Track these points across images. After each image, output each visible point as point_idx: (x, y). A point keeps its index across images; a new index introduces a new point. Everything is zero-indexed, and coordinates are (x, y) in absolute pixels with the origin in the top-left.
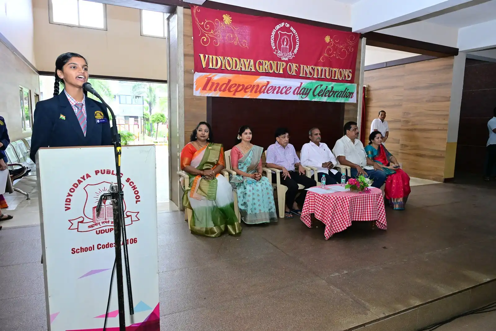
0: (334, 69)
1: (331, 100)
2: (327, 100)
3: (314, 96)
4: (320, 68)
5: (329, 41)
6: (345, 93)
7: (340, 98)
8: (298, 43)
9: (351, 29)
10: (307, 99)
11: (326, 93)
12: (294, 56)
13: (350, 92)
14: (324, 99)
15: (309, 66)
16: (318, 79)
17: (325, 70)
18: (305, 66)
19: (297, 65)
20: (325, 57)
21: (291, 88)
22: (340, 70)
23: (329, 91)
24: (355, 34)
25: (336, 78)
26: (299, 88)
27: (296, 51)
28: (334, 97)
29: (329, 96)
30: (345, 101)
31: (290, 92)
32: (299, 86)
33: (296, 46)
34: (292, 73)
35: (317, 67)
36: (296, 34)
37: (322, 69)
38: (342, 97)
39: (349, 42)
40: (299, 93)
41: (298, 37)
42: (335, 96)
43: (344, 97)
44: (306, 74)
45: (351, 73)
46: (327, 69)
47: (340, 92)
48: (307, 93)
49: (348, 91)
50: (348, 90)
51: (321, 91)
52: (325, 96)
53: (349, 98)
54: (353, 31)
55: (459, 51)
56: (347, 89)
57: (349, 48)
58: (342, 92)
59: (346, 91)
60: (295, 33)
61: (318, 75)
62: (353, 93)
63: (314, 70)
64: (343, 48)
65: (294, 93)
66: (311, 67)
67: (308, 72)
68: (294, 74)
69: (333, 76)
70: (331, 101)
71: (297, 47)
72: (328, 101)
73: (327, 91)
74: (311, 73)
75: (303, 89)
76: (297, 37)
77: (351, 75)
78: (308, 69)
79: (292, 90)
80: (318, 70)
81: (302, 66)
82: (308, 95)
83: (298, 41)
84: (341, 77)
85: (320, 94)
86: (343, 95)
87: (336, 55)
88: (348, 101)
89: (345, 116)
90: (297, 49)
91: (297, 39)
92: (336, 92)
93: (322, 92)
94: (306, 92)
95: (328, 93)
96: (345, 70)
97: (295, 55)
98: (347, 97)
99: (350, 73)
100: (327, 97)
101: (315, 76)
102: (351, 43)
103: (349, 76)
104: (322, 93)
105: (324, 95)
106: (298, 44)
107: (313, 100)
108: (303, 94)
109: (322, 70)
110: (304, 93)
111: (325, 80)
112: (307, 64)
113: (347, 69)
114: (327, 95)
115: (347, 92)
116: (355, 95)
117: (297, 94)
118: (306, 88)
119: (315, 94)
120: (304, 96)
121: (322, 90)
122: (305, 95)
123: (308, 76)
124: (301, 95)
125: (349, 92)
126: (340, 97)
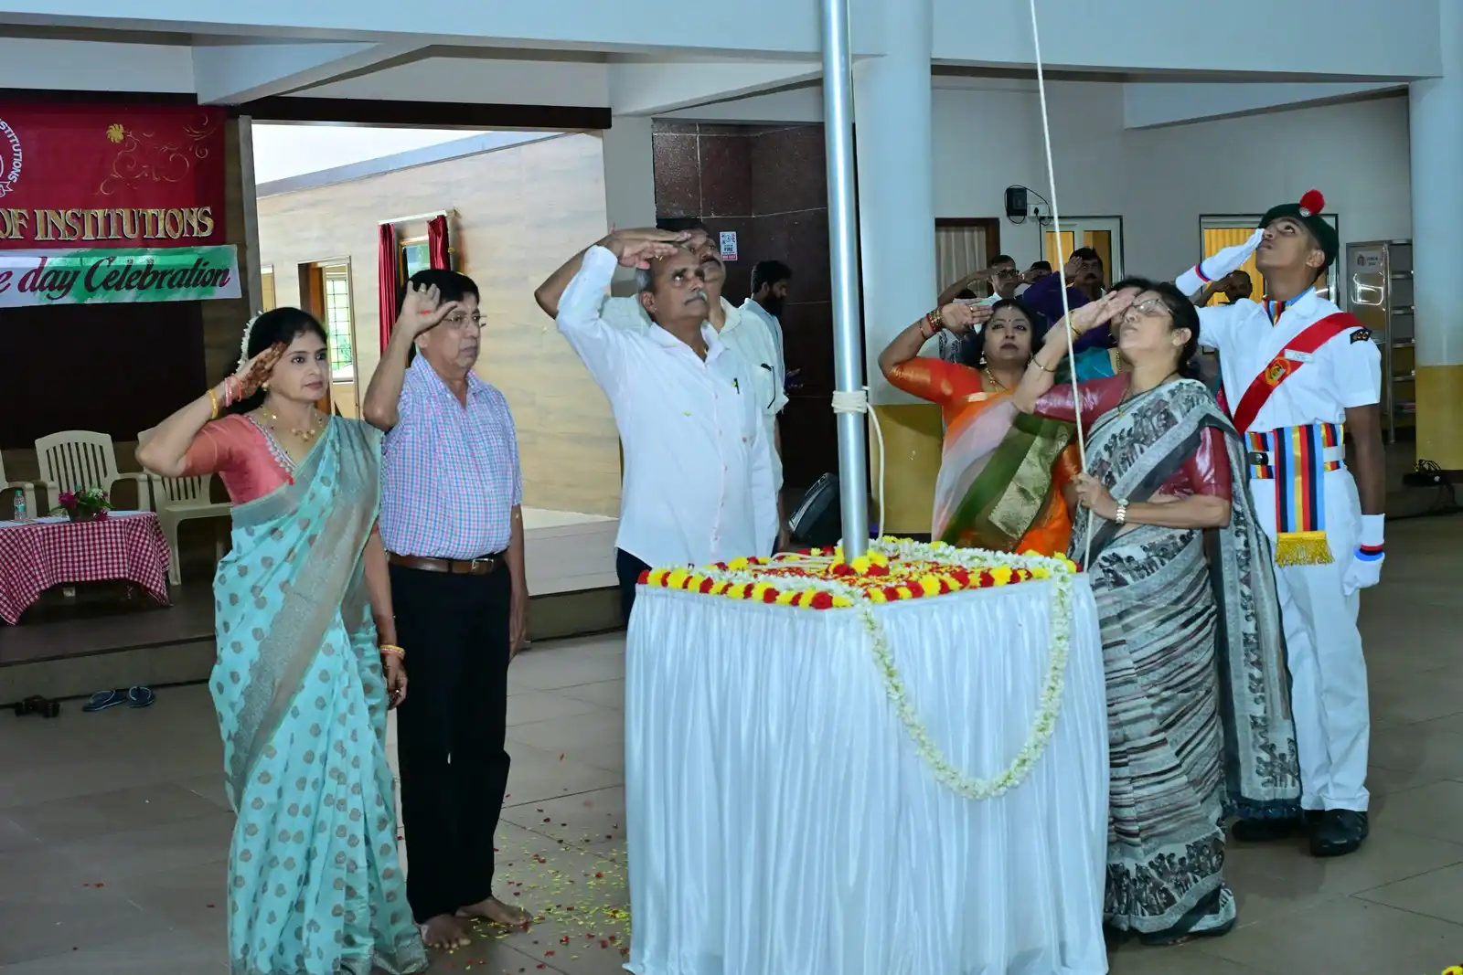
0: (151, 211)
1: (150, 296)
2: (138, 297)
3: (90, 289)
4: (100, 213)
5: (121, 137)
6: (197, 273)
7: (183, 289)
8: (18, 153)
9: (193, 97)
10: (68, 300)
11: (130, 280)
12: (11, 190)
13: (216, 268)
14: (128, 296)
15: (61, 212)
16: (97, 244)
17: (120, 218)
18: (51, 214)
19: (24, 212)
20: (114, 181)
21: (9, 274)
22: (169, 212)
23: (139, 272)
24: (212, 109)
25: (161, 235)
26: (38, 271)
27: (14, 176)
28: (159, 286)
29: (141, 287)
30: (199, 296)
31: (9, 285)
32: (37, 266)
33: (14, 164)
34: (11, 234)
35: (93, 212)
36: (10, 129)
37: (109, 215)
38: (187, 285)
39: (191, 133)
40: (37, 284)
41: (16, 139)
42: (165, 284)
43: (194, 285)
44: (56, 231)
45: (209, 216)
46: (125, 213)
47: (177, 274)
48: (66, 282)
49: (208, 268)
50: (206, 264)
51: (112, 273)
52: (129, 287)
53: (214, 285)
54: (201, 101)
55: (613, 113)
56: (203, 263)
57: (194, 150)
58: (185, 271)
59: (201, 267)
60: (7, 129)
61: (95, 232)
62: (227, 271)
63: (81, 220)
64: (170, 153)
65: (21, 287)
66: (70, 212)
67: (61, 227)
68: (17, 235)
69: (149, 228)
70: (151, 301)
71: (17, 165)
72: (139, 300)
73: (133, 275)
74: (71, 231)
75: (48, 274)
76: (13, 138)
77: (209, 222)
78: (61, 219)
79: (15, 281)
80: (95, 218)
81: (39, 214)
82: (71, 292)
83: (16, 148)
84: (176, 230)
85: (110, 284)
86: (189, 279)
87: (150, 174)
88: (211, 293)
89: (206, 339)
90: (19, 171)
91: (15, 143)
92: (164, 273)
93: (115, 277)
94: (61, 280)
95: (136, 279)
96: (186, 211)
97: (12, 185)
98: (204, 284)
99: (207, 218)
100: (135, 290)
101: (89, 236)
102: (197, 135)
103: (203, 227)
104: (116, 280)
105: (123, 285)
106: (18, 157)
107: (89, 301)
108: (51, 290)
109: (108, 218)
110: (56, 285)
111: (122, 243)
112: (57, 206)
113: (194, 207)
114: (133, 284)
115: (202, 271)
116: (234, 276)
117: (33, 289)
118: (61, 272)
119: (94, 284)
120: (55, 293)
121: (116, 272)
122: (60, 288)
123: (65, 236)
124: (47, 291)
125: (212, 271)
126: (179, 285)
